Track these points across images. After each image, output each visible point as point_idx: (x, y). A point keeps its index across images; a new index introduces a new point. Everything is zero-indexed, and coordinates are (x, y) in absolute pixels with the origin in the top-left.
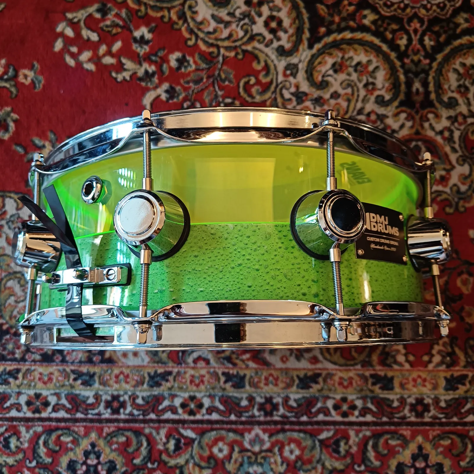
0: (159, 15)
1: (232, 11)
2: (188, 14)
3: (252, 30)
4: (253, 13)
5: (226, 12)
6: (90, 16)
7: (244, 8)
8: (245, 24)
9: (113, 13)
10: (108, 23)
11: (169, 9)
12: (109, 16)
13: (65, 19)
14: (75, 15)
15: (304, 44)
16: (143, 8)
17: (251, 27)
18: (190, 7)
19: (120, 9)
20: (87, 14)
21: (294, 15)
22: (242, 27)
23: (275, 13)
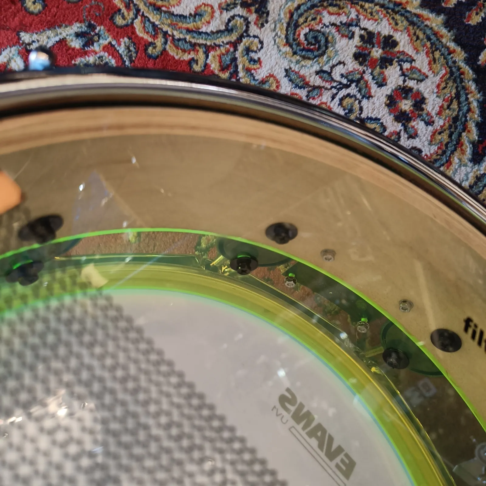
0: (186, 57)
1: (326, 68)
2: (242, 62)
3: (361, 109)
4: (368, 77)
5: (316, 67)
6: (62, 42)
7: (352, 65)
8: (348, 95)
9: (104, 42)
10: (91, 59)
11: (208, 49)
12: (96, 47)
13: (17, 41)
14: (35, 37)
15: (463, 152)
16: (159, 42)
17: (360, 102)
18: (248, 50)
19: (117, 37)
20: (57, 39)
21: (451, 91)
22: (341, 100)
23: (411, 84)
